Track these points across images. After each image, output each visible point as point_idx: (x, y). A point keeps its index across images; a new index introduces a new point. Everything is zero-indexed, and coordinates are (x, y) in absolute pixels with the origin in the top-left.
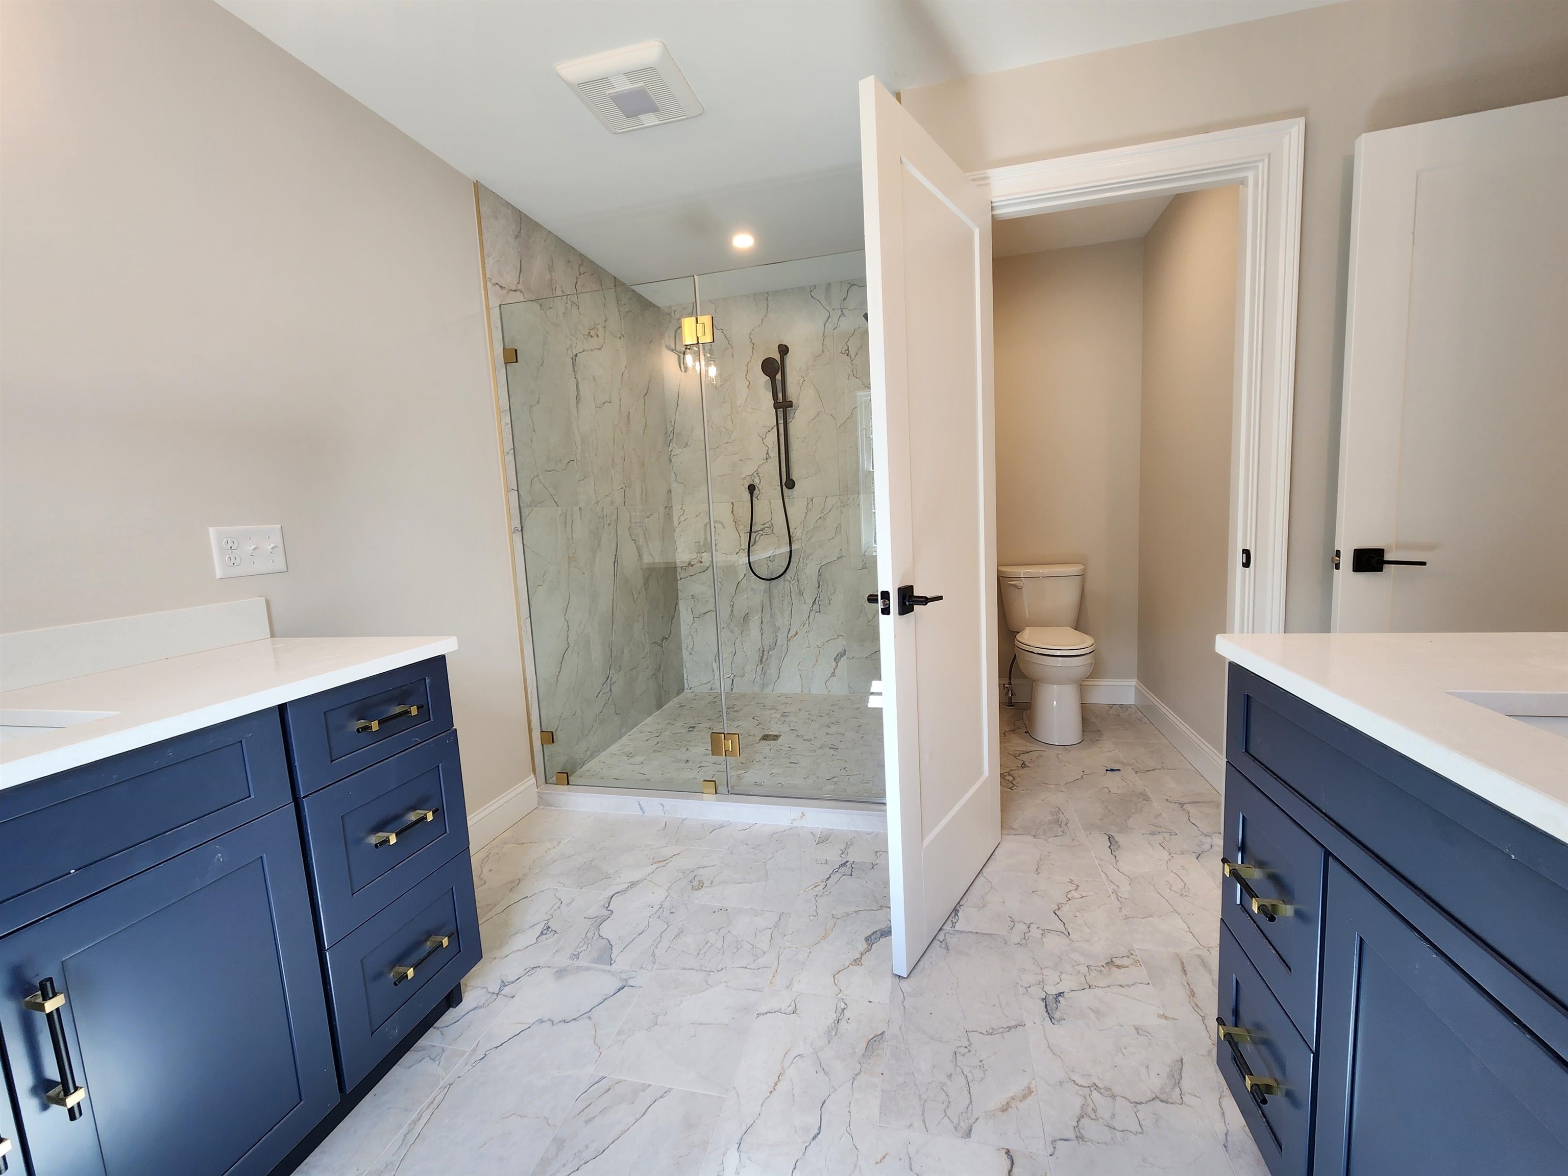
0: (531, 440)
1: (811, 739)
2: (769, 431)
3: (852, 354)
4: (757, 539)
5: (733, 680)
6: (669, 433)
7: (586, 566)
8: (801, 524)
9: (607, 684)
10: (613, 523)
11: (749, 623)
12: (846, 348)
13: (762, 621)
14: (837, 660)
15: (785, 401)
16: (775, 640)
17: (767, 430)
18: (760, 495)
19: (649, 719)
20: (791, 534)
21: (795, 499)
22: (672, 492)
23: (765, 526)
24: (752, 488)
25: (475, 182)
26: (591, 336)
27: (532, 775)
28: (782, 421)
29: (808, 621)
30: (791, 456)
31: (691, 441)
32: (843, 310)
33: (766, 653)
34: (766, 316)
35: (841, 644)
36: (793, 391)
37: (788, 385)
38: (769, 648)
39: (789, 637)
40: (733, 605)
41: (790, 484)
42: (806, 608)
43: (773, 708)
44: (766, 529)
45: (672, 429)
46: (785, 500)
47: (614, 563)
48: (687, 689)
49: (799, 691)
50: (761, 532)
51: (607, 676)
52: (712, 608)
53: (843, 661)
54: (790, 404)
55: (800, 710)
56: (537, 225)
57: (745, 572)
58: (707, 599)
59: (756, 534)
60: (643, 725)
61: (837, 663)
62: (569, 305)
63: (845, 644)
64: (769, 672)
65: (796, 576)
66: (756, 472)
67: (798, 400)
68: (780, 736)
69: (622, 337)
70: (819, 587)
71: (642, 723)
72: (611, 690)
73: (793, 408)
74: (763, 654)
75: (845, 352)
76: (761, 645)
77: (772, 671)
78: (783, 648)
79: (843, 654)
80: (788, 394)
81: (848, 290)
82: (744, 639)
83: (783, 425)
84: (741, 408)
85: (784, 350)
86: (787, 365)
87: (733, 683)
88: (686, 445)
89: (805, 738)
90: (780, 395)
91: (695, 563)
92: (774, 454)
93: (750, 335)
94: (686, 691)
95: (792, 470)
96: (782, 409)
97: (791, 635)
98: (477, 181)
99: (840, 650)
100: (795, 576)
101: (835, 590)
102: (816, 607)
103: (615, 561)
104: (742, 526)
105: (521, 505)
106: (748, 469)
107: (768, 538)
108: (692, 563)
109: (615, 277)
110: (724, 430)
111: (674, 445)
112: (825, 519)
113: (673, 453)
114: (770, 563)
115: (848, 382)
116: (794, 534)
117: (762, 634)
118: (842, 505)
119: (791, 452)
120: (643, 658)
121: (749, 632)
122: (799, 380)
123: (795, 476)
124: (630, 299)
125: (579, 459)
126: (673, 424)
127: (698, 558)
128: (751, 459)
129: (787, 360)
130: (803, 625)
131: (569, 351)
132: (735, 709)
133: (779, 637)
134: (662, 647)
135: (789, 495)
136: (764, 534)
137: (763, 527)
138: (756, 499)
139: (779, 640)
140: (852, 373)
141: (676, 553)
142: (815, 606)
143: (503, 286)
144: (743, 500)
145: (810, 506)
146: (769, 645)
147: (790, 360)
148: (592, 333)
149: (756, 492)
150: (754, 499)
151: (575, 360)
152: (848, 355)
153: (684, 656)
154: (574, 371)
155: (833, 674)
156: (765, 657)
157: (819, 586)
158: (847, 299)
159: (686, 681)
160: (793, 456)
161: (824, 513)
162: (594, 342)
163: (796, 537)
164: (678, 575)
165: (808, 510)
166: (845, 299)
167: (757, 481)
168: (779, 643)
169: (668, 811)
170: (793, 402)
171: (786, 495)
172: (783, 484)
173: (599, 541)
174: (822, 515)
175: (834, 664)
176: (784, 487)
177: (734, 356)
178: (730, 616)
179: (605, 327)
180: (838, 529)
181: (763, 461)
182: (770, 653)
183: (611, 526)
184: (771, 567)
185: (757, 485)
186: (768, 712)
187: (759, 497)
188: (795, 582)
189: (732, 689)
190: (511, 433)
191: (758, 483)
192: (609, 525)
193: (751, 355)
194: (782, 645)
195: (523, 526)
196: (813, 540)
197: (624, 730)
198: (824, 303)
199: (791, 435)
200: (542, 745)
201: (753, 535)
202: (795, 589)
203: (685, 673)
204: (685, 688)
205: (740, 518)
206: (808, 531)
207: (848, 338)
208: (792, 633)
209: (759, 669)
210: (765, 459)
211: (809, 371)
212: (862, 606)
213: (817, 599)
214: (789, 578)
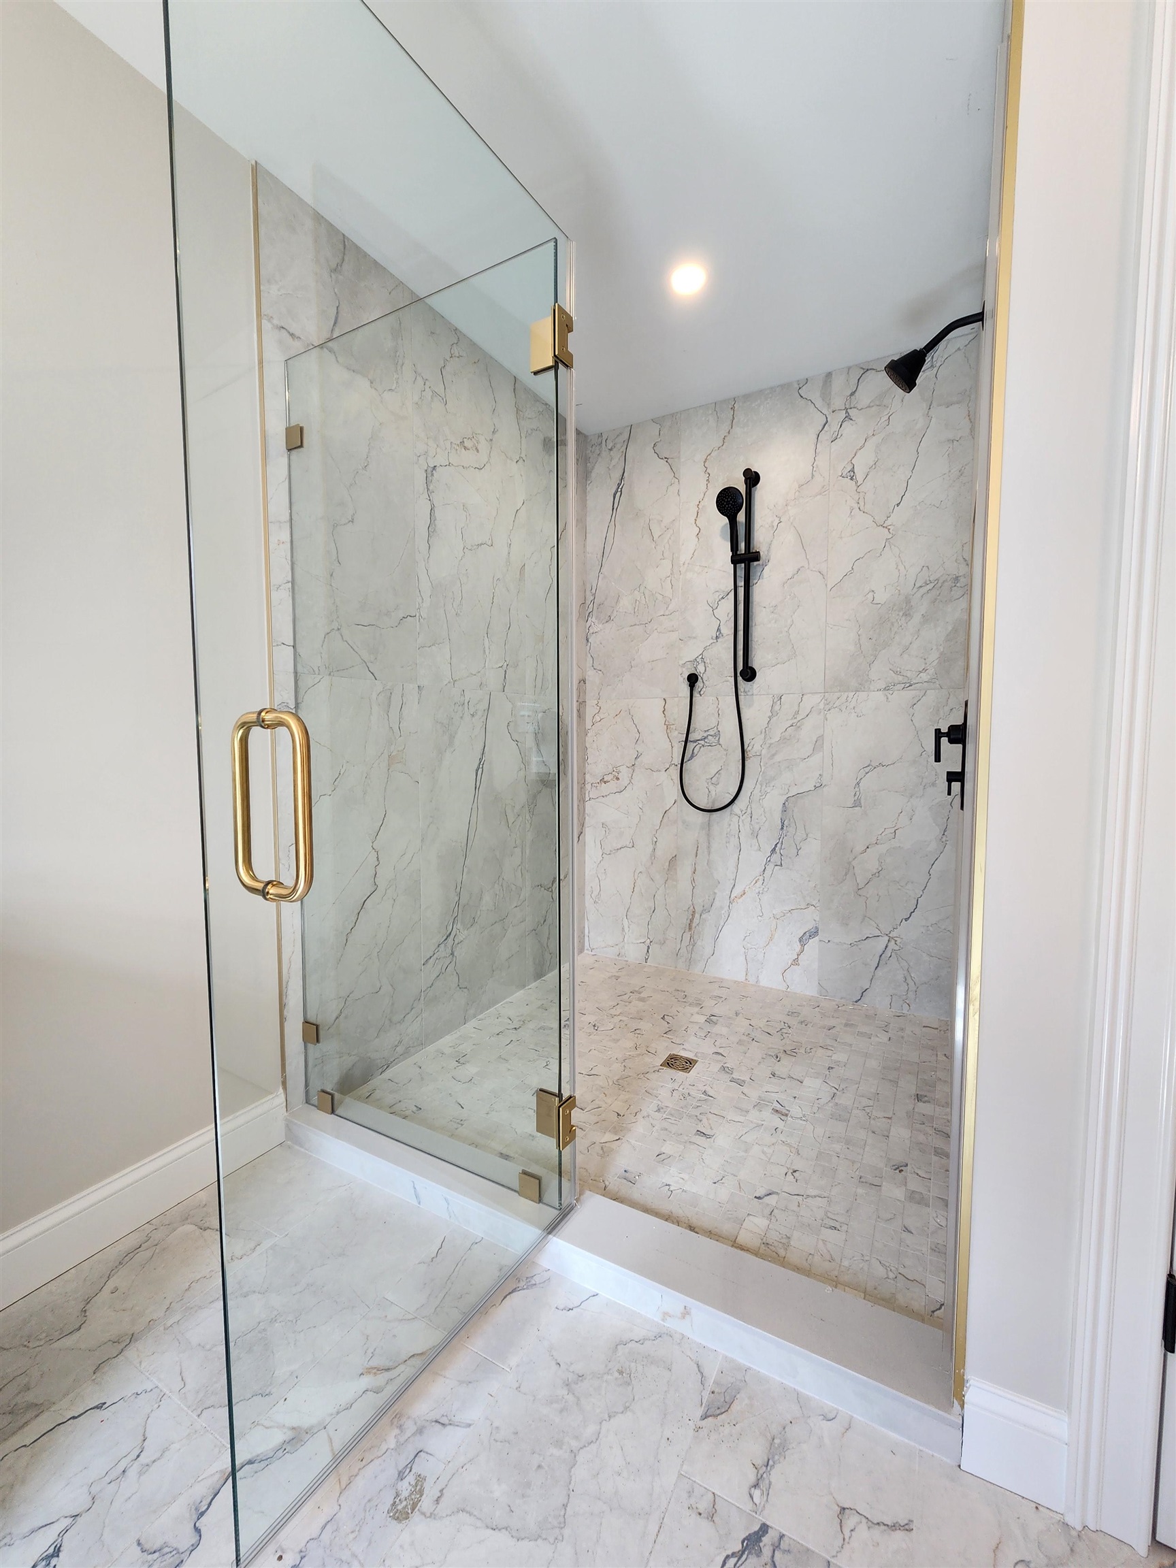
0: (331, 575)
1: (744, 1081)
2: (723, 598)
3: (859, 476)
4: (695, 751)
5: (648, 947)
6: (588, 602)
7: (422, 771)
8: (761, 732)
9: (445, 946)
10: (480, 713)
11: (676, 869)
12: (849, 468)
13: (695, 870)
14: (802, 940)
15: (749, 552)
16: (711, 898)
17: (721, 597)
18: (704, 689)
19: (520, 994)
20: (745, 748)
21: (754, 697)
22: (587, 682)
23: (709, 733)
24: (693, 679)
25: (254, 163)
26: (465, 448)
27: (281, 1090)
28: (742, 584)
29: (761, 878)
30: (753, 634)
31: (615, 613)
32: (848, 410)
33: (697, 916)
34: (729, 433)
35: (810, 918)
36: (761, 539)
37: (755, 530)
38: (702, 908)
39: (732, 896)
40: (656, 842)
41: (749, 674)
42: (761, 857)
43: (699, 1004)
44: (709, 737)
45: (592, 598)
46: (739, 697)
47: (477, 770)
48: (587, 950)
49: (741, 977)
50: (702, 742)
51: (448, 933)
52: (628, 843)
53: (814, 942)
54: (756, 557)
55: (737, 1014)
56: (377, 267)
57: (676, 798)
58: (622, 830)
59: (695, 744)
60: (506, 1003)
61: (803, 946)
62: (428, 394)
63: (817, 919)
64: (700, 944)
65: (749, 809)
66: (701, 657)
67: (768, 551)
68: (696, 1061)
69: (521, 461)
70: (782, 828)
71: (508, 1000)
72: (452, 954)
73: (760, 562)
74: (693, 915)
75: (848, 474)
76: (691, 903)
77: (705, 944)
78: (723, 912)
79: (814, 933)
80: (755, 543)
81: (859, 379)
82: (667, 892)
83: (743, 588)
84: (686, 566)
85: (752, 478)
86: (756, 503)
87: (648, 951)
88: (609, 619)
89: (735, 1075)
90: (742, 546)
91: (609, 779)
92: (728, 630)
93: (705, 462)
94: (586, 951)
95: (753, 653)
96: (743, 565)
97: (735, 895)
98: (256, 162)
99: (809, 926)
100: (747, 809)
101: (807, 835)
102: (776, 857)
103: (478, 768)
104: (677, 732)
105: (300, 669)
106: (690, 652)
107: (710, 751)
108: (605, 780)
109: (515, 377)
110: (660, 598)
111: (594, 619)
112: (799, 727)
113: (591, 631)
114: (712, 788)
115: (849, 519)
116: (750, 748)
117: (694, 887)
118: (827, 707)
119: (754, 628)
120: (516, 907)
121: (675, 883)
122: (772, 522)
123: (756, 663)
124: (541, 413)
125: (424, 615)
126: (594, 591)
127: (614, 773)
128: (694, 638)
129: (756, 492)
130: (754, 882)
131: (422, 460)
132: (642, 995)
133: (717, 895)
134: (552, 891)
135: (747, 690)
136: (706, 744)
137: (705, 735)
138: (698, 695)
139: (717, 899)
140: (856, 506)
141: (587, 765)
142: (774, 856)
143: (297, 334)
144: (679, 695)
145: (777, 707)
146: (702, 904)
147: (760, 492)
148: (468, 443)
149: (699, 684)
150: (696, 694)
151: (432, 475)
152: (852, 479)
153: (587, 905)
154: (428, 489)
155: (796, 962)
156: (696, 921)
157: (783, 826)
158: (857, 394)
159: (586, 938)
160: (757, 632)
161: (798, 719)
162: (468, 457)
163: (755, 749)
164: (587, 795)
165: (773, 714)
166: (853, 394)
167: (701, 669)
168: (717, 903)
169: (455, 1215)
170: (761, 554)
171: (742, 690)
172: (739, 675)
173: (452, 738)
174: (795, 721)
175: (798, 947)
176: (740, 678)
177: (681, 493)
178: (651, 857)
179: (491, 440)
180: (818, 744)
181: (712, 641)
182: (703, 916)
183: (476, 717)
184: (713, 793)
185: (701, 675)
186: (689, 1010)
187: (702, 693)
188: (746, 818)
189: (646, 959)
190: (289, 558)
191: (702, 672)
192: (473, 715)
193: (705, 489)
194: (722, 908)
195: (299, 701)
196: (778, 758)
197: (472, 1012)
198: (819, 403)
199: (754, 603)
200: (305, 1043)
201: (690, 746)
202: (746, 829)
203: (586, 927)
204: (586, 948)
205: (675, 720)
206: (771, 744)
207: (855, 451)
208: (736, 893)
209: (687, 936)
210: (714, 638)
211: (789, 508)
212: (849, 863)
213: (779, 845)
214: (739, 812)
